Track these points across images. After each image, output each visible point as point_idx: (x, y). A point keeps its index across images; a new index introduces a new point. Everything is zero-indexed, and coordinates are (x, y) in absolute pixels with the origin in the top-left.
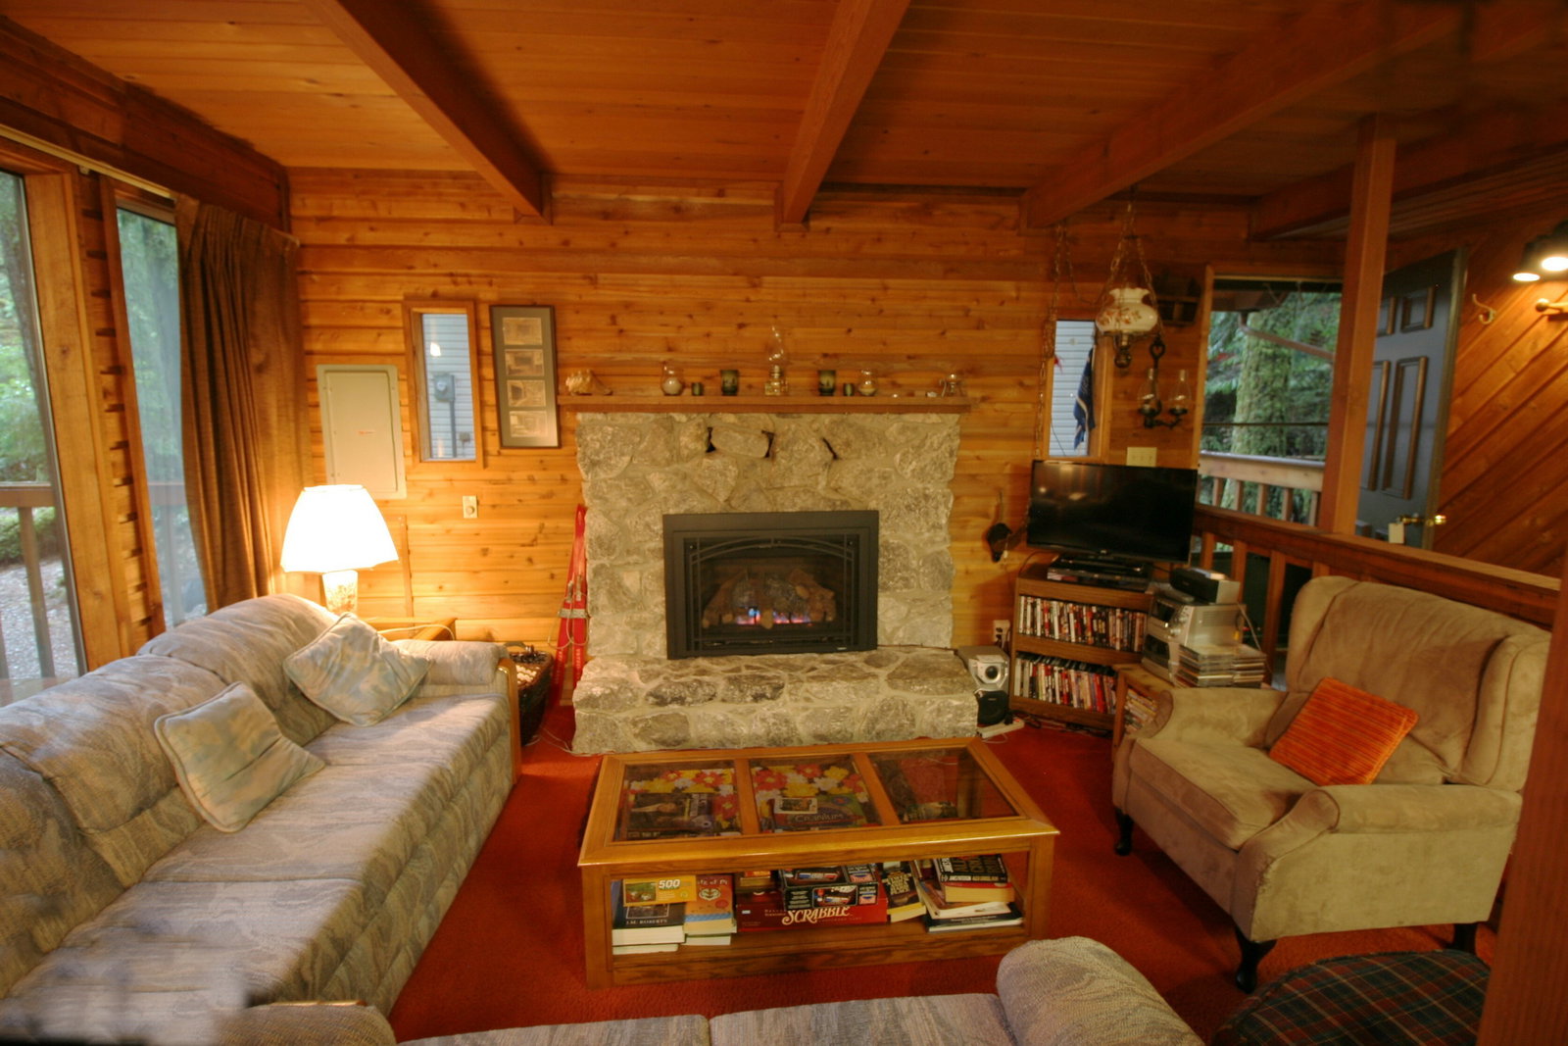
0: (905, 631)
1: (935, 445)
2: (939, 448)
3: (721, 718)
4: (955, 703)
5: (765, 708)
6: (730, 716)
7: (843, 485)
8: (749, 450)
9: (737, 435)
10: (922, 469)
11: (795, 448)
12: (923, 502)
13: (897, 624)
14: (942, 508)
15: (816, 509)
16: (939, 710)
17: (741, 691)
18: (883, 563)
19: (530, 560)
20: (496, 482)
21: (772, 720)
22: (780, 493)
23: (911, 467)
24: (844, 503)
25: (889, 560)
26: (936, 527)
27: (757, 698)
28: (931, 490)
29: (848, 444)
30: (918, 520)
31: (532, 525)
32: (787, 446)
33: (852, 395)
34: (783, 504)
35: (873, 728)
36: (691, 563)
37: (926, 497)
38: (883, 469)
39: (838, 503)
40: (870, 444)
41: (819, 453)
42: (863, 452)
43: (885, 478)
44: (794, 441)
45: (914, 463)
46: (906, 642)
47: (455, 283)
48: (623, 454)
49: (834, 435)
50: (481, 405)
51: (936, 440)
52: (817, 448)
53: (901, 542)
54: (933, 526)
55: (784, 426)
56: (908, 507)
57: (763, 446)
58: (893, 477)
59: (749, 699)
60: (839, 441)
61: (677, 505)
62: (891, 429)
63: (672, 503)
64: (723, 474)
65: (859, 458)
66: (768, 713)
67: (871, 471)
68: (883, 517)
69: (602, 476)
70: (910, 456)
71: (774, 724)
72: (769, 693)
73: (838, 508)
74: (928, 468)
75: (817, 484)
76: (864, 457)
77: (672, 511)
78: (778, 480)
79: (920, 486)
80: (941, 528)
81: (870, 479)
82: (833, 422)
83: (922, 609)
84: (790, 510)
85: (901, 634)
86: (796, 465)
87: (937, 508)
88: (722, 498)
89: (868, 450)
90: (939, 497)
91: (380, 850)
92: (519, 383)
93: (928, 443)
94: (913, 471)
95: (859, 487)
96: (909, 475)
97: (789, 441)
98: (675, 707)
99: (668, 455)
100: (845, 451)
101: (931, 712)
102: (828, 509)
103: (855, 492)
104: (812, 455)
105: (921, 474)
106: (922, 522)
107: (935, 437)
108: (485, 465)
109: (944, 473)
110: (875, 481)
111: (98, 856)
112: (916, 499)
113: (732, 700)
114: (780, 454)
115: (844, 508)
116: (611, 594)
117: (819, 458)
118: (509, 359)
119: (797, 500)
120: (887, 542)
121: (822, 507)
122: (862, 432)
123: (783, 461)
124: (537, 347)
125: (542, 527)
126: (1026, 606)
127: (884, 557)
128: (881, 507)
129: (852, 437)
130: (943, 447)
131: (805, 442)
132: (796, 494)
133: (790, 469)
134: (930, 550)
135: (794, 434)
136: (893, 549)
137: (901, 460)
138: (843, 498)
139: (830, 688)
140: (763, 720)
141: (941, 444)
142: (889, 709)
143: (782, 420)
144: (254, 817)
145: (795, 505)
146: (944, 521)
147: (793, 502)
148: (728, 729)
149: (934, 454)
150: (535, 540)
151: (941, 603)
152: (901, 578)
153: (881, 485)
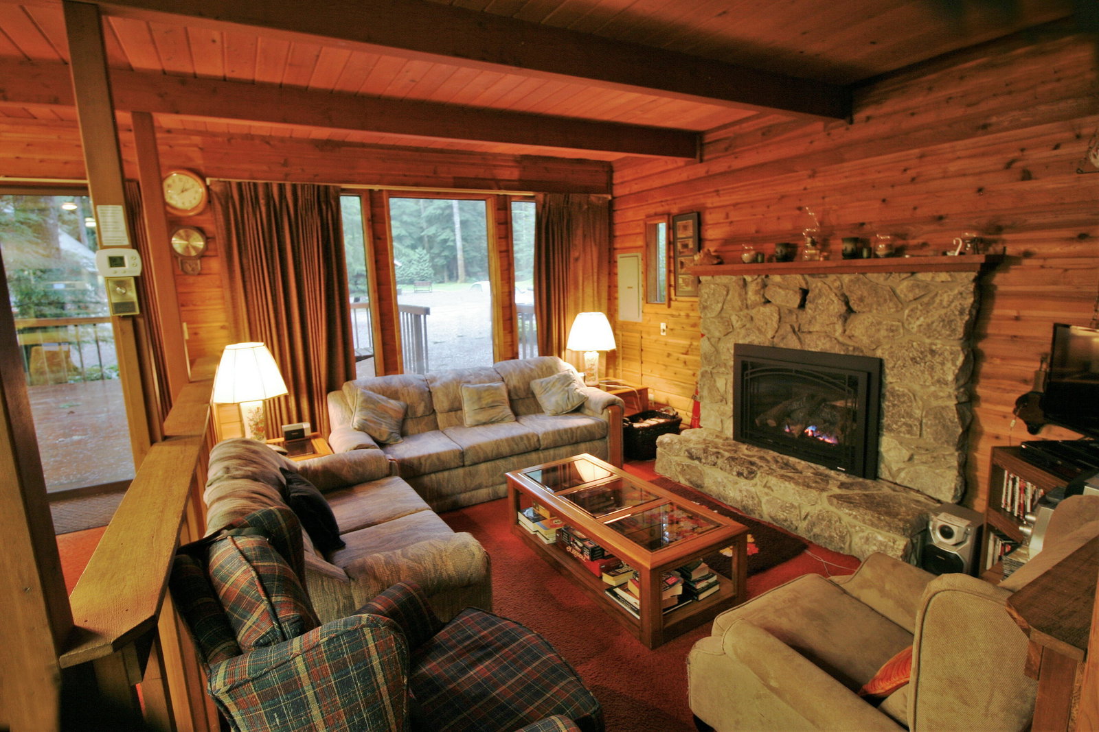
0: (907, 473)
1: (945, 303)
2: (949, 305)
3: (720, 480)
4: (880, 538)
5: (743, 482)
6: (725, 481)
7: (856, 334)
8: (788, 302)
9: (781, 290)
10: (929, 325)
11: (820, 301)
12: (929, 356)
13: (902, 465)
14: (949, 365)
15: (833, 351)
16: (867, 539)
17: (731, 466)
18: (888, 407)
19: (685, 363)
20: (673, 316)
21: (745, 493)
22: (808, 336)
23: (918, 323)
24: (855, 349)
25: (894, 405)
26: (941, 382)
27: (740, 474)
28: (938, 345)
29: (861, 299)
30: (923, 372)
31: (686, 342)
32: (814, 300)
33: (869, 257)
34: (809, 345)
35: (812, 530)
36: (745, 378)
37: (933, 352)
38: (890, 323)
39: (851, 348)
40: (881, 300)
41: (837, 307)
42: (875, 306)
43: (892, 331)
44: (820, 295)
45: (922, 319)
46: (906, 483)
47: (662, 206)
48: (718, 302)
49: (851, 292)
50: (669, 271)
51: (946, 298)
52: (836, 301)
53: (906, 391)
54: (939, 381)
55: (816, 284)
56: (913, 359)
57: (797, 300)
58: (901, 331)
59: (735, 473)
60: (855, 297)
61: (744, 338)
62: (901, 287)
63: (741, 336)
64: (770, 319)
65: (870, 311)
66: (744, 488)
67: (879, 323)
68: (888, 365)
69: (709, 315)
70: (919, 313)
71: (746, 496)
72: (745, 473)
73: (850, 353)
74: (935, 325)
75: (835, 331)
76: (875, 311)
77: (741, 342)
78: (807, 326)
79: (927, 341)
80: (946, 384)
81: (879, 330)
82: (851, 281)
83: (924, 458)
84: (813, 350)
85: (903, 475)
86: (819, 314)
87: (943, 364)
88: (770, 335)
89: (879, 305)
90: (946, 354)
91: (479, 446)
92: (683, 259)
93: (937, 300)
94: (920, 325)
95: (870, 337)
96: (915, 330)
97: (815, 296)
98: (697, 462)
99: (740, 303)
100: (859, 305)
101: (861, 538)
102: (842, 353)
103: (865, 340)
104: (832, 307)
105: (928, 329)
106: (927, 375)
107: (945, 296)
108: (669, 306)
109: (953, 331)
110: (883, 333)
111: (436, 419)
112: (922, 353)
113: (725, 470)
114: (808, 305)
115: (856, 353)
116: (710, 390)
117: (836, 310)
118: (679, 246)
119: (818, 342)
120: (893, 388)
121: (838, 350)
122: (874, 289)
123: (810, 311)
124: (690, 237)
125: (691, 345)
126: (1008, 481)
127: (889, 401)
128: (886, 357)
129: (865, 294)
130: (953, 305)
131: (827, 296)
132: (819, 339)
133: (814, 318)
134: (934, 403)
135: (820, 290)
136: (898, 395)
137: (909, 316)
138: (856, 345)
139: (782, 485)
140: (740, 491)
141: (952, 302)
142: (823, 519)
143: (814, 280)
144: (477, 425)
145: (817, 346)
146: (950, 378)
147: (816, 344)
148: (721, 489)
149: (943, 312)
150: (688, 351)
151: (944, 457)
152: (905, 424)
153: (888, 337)
